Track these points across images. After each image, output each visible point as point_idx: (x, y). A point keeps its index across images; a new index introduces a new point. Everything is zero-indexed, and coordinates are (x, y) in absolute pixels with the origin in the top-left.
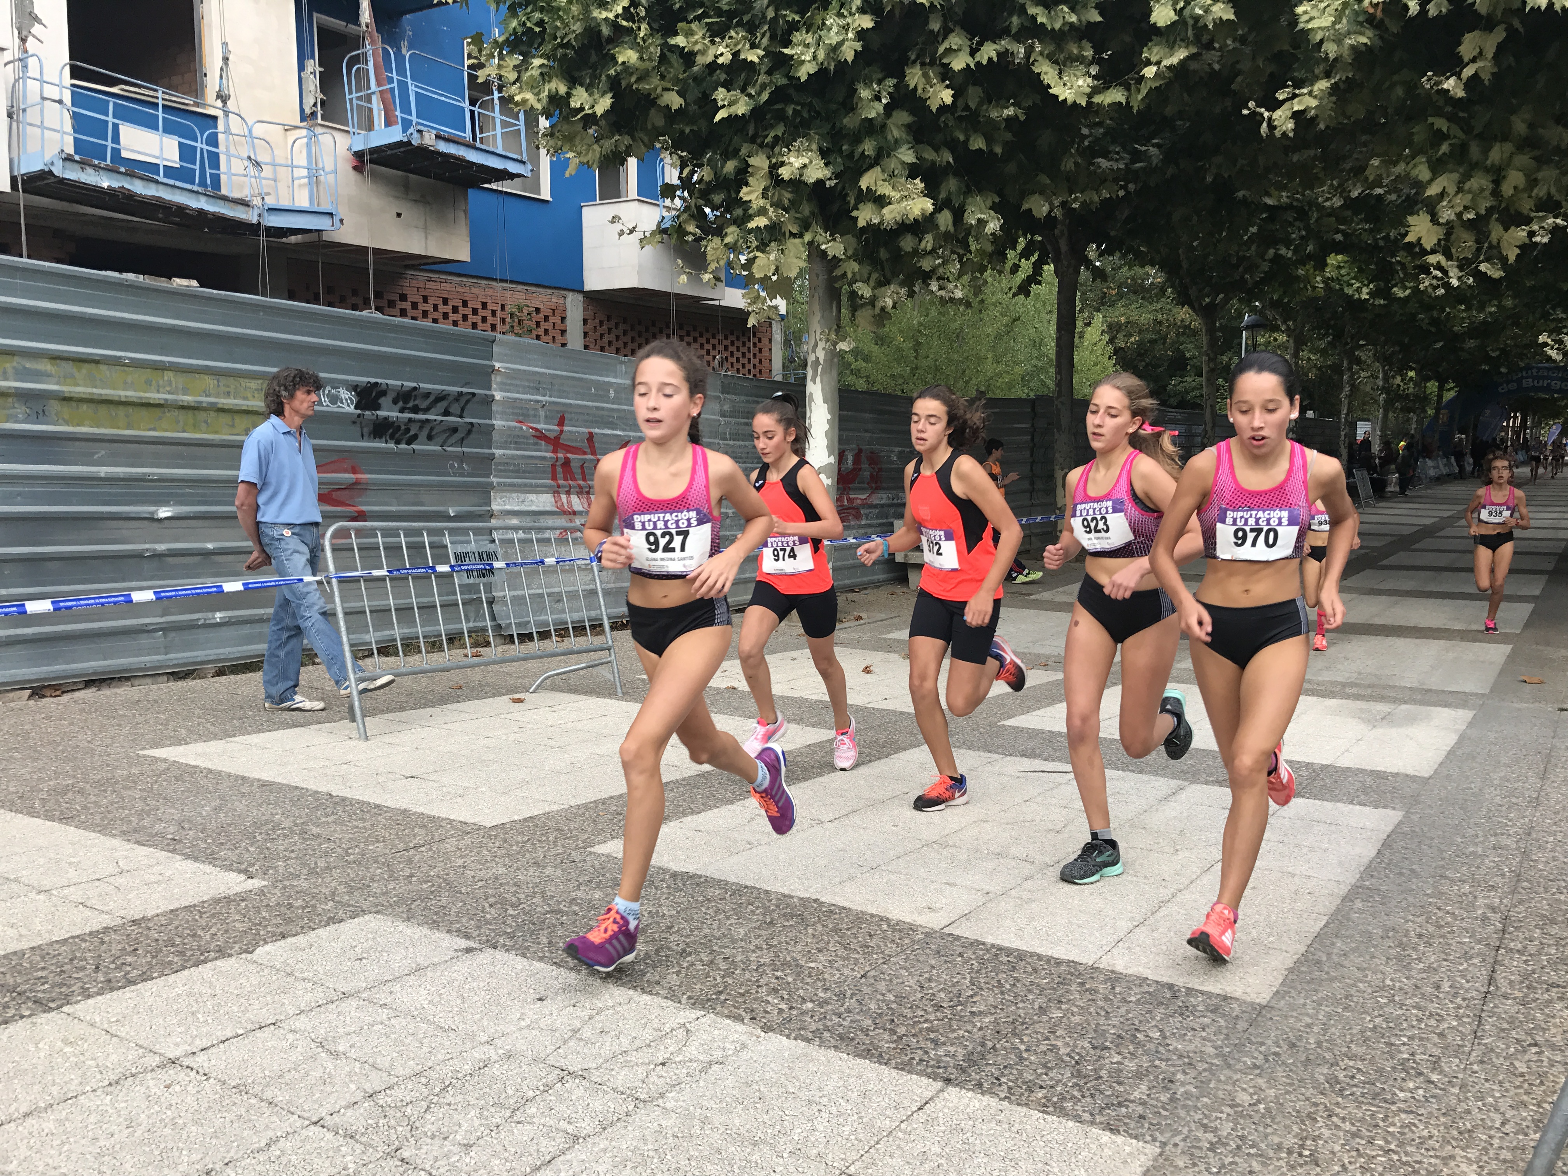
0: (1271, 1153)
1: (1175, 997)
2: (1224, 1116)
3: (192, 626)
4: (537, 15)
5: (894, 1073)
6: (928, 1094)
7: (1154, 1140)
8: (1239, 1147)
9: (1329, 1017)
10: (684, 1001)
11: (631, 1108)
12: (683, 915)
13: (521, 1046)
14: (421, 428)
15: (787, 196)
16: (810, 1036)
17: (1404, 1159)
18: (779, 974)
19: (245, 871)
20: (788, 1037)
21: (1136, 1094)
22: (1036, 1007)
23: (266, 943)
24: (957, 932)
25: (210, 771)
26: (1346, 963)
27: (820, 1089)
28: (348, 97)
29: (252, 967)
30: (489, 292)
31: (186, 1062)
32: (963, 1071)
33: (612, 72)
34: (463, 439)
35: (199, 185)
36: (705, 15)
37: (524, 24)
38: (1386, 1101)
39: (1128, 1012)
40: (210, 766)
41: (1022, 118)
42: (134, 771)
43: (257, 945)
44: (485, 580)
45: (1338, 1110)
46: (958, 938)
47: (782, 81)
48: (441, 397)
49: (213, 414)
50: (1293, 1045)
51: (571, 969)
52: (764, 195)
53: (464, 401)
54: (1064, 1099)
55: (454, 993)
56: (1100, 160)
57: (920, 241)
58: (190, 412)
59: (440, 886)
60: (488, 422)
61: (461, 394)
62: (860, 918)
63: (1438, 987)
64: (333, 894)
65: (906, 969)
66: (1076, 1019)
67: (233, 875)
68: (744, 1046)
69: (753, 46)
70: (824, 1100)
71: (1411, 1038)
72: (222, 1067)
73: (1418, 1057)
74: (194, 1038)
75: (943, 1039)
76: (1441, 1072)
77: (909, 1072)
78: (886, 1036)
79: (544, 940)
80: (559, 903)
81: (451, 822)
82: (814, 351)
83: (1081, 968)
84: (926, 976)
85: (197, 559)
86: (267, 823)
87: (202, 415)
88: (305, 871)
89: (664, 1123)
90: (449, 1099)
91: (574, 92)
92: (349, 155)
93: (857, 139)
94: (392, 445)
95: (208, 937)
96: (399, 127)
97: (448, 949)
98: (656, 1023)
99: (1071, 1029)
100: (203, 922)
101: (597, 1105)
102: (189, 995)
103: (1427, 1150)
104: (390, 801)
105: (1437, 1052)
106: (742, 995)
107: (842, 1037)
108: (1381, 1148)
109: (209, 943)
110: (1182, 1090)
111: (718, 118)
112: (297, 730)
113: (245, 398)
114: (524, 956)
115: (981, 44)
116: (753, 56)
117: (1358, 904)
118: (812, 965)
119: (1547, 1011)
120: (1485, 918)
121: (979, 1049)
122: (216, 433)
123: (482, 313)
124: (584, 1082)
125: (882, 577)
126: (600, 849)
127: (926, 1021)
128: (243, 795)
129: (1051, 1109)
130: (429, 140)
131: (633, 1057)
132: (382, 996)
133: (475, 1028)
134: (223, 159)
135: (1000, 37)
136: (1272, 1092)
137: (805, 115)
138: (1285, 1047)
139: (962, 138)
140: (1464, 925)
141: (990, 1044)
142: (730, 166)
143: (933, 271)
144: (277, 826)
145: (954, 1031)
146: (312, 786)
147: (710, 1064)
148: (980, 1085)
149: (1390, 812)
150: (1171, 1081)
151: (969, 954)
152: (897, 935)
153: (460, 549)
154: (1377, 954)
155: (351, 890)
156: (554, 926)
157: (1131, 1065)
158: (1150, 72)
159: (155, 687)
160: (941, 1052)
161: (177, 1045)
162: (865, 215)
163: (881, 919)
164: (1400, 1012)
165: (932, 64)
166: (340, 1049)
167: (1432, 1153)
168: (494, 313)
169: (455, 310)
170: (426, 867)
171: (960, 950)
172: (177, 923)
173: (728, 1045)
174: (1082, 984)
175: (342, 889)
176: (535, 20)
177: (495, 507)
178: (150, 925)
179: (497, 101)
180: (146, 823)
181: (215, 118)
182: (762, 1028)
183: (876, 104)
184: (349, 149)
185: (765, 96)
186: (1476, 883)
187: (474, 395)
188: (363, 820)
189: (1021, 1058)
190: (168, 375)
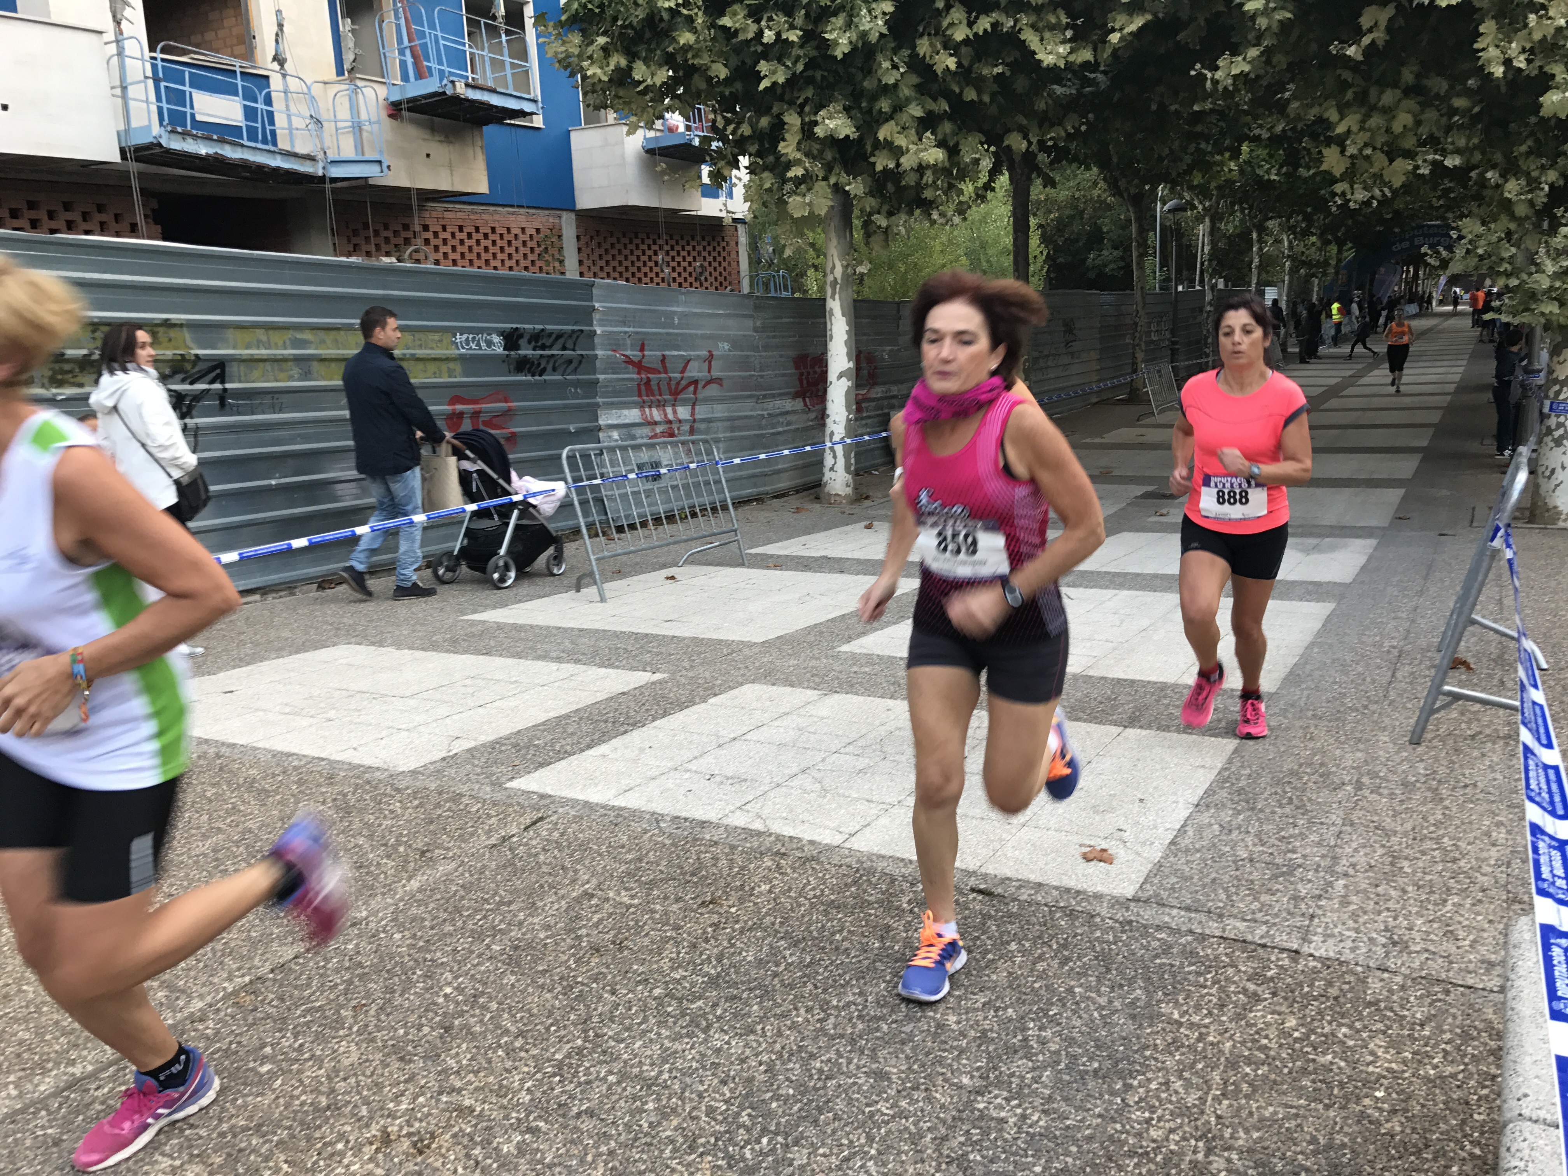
5: (1096, 725)
6: (1119, 731)
14: (548, 362)
15: (816, 147)
22: (1153, 699)
24: (1089, 674)
26: (1313, 674)
28: (382, 51)
32: (1131, 723)
33: (670, 49)
34: (576, 368)
41: (1008, 74)
43: (706, 699)
46: (1091, 676)
47: (814, 53)
48: (560, 335)
52: (799, 149)
53: (575, 337)
56: (1055, 87)
57: (922, 177)
59: (770, 671)
60: (593, 352)
61: (573, 331)
63: (1364, 680)
64: (713, 677)
69: (792, 27)
71: (1352, 699)
73: (1357, 705)
74: (731, 731)
76: (1369, 709)
82: (832, 272)
83: (1169, 684)
91: (634, 65)
92: (385, 105)
93: (874, 97)
94: (529, 378)
96: (434, 79)
97: (813, 694)
105: (1366, 703)
111: (762, 86)
115: (977, 18)
116: (793, 36)
120: (1389, 651)
125: (879, 461)
130: (460, 88)
134: (277, 116)
135: (992, 11)
137: (831, 80)
139: (957, 90)
142: (764, 122)
143: (933, 201)
148: (1141, 727)
149: (1327, 604)
154: (1330, 670)
155: (721, 675)
158: (1115, 38)
162: (882, 162)
164: (1345, 690)
165: (936, 34)
174: (1173, 690)
177: (601, 422)
179: (505, 44)
181: (267, 78)
183: (895, 72)
184: (386, 99)
185: (800, 67)
186: (1383, 636)
187: (582, 331)
189: (1156, 717)
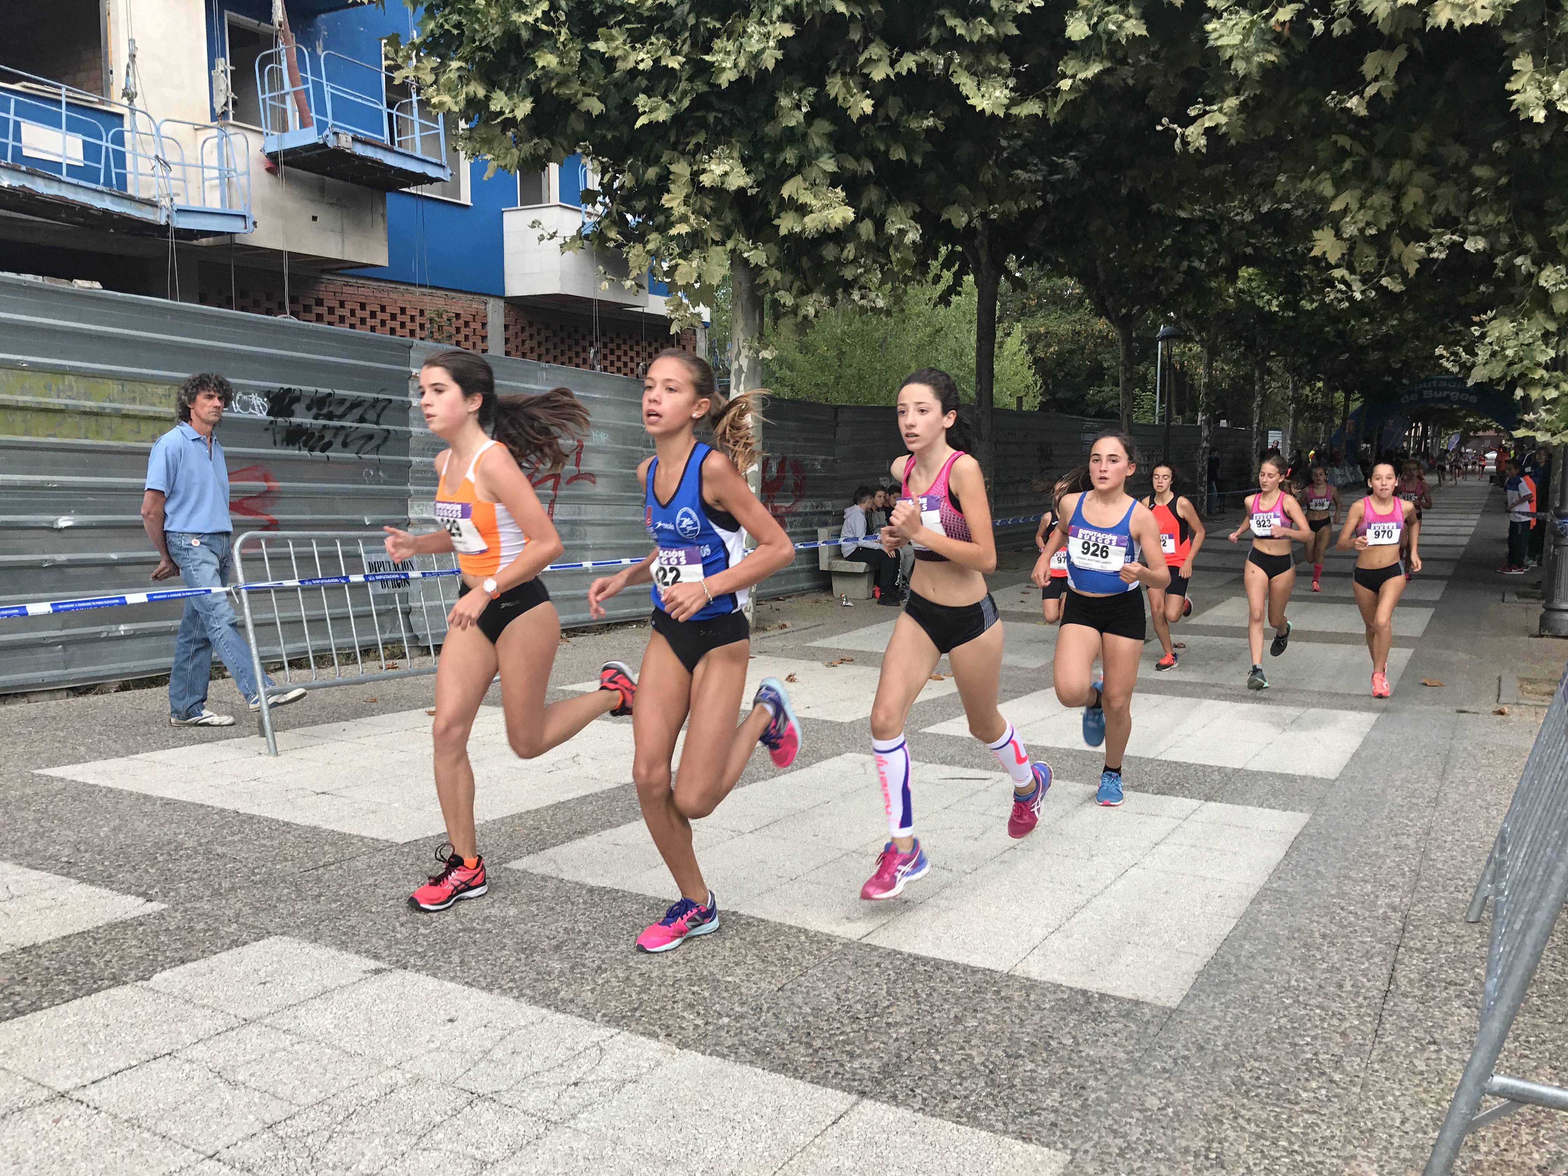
0: (1179, 1157)
1: (1088, 1003)
2: (1133, 1121)
3: (95, 639)
4: (455, 17)
5: (809, 1087)
6: (843, 1108)
7: (1065, 1147)
8: (1147, 1152)
9: (1236, 1019)
10: (598, 1019)
11: (541, 1130)
12: (599, 930)
13: (429, 1069)
14: (336, 435)
15: (709, 204)
16: (726, 1051)
17: (1307, 1160)
18: (695, 989)
19: (144, 894)
20: (703, 1053)
21: (1049, 1102)
22: (952, 1016)
23: (164, 969)
24: (875, 942)
25: (110, 790)
26: (1254, 965)
27: (734, 1106)
28: (261, 97)
29: (148, 995)
30: (408, 297)
31: (76, 1095)
32: (878, 1083)
33: (532, 76)
34: (378, 447)
35: (105, 184)
36: (625, 21)
37: (442, 26)
38: (1290, 1102)
39: (1042, 1019)
40: (110, 784)
41: (942, 129)
42: (29, 791)
43: (155, 971)
44: (400, 590)
45: (1243, 1112)
46: (875, 948)
47: (702, 88)
48: (356, 404)
49: (117, 420)
50: (1201, 1048)
51: (483, 988)
52: (686, 203)
53: (380, 408)
54: (977, 1109)
55: (362, 1016)
56: (1019, 172)
57: (842, 250)
58: (93, 418)
59: (349, 905)
60: (404, 428)
61: (377, 400)
62: (778, 930)
63: (1340, 986)
64: (238, 916)
65: (823, 981)
66: (992, 1027)
67: (130, 898)
68: (658, 1064)
69: (674, 53)
70: (739, 1117)
71: (1314, 1038)
72: (114, 1100)
73: (1321, 1057)
74: (84, 1070)
75: (858, 1052)
76: (1344, 1072)
77: (824, 1086)
78: (802, 1050)
79: (456, 959)
80: (472, 920)
81: (362, 839)
82: (737, 358)
83: (997, 976)
84: (844, 987)
85: (99, 569)
86: (169, 843)
87: (106, 421)
88: (208, 893)
89: (575, 1145)
90: (353, 1127)
91: (494, 95)
92: (263, 157)
93: (778, 148)
94: (305, 452)
95: (102, 964)
96: (314, 129)
97: (356, 970)
98: (569, 1042)
99: (985, 1039)
100: (97, 949)
101: (507, 1129)
102: (81, 1025)
103: (1330, 1150)
104: (301, 819)
105: (1339, 1051)
106: (658, 1011)
107: (757, 1052)
108: (1285, 1149)
109: (102, 970)
110: (1093, 1096)
111: (638, 124)
112: (204, 746)
113: (152, 404)
114: (435, 975)
115: (900, 54)
116: (674, 63)
117: (1266, 907)
118: (729, 979)
119: (1445, 1009)
120: (1386, 918)
121: (894, 1060)
122: (121, 439)
123: (400, 318)
124: (493, 1105)
125: (806, 585)
126: (515, 865)
127: (842, 1033)
128: (145, 814)
129: (964, 1120)
130: (345, 142)
131: (546, 1078)
132: (286, 1022)
133: (383, 1052)
134: (129, 158)
135: (920, 48)
136: (1180, 1096)
137: (727, 122)
138: (1194, 1050)
139: (882, 148)
140: (1365, 924)
141: (905, 1055)
142: (652, 173)
143: (856, 280)
144: (180, 846)
145: (870, 1042)
146: (218, 804)
147: (624, 1083)
148: (894, 1097)
149: (1297, 814)
150: (1083, 1088)
151: (886, 964)
152: (815, 946)
153: (374, 558)
154: (1284, 955)
155: (257, 911)
156: (467, 944)
157: (1045, 1073)
158: (1066, 85)
159: (53, 703)
160: (856, 1065)
161: (67, 1077)
162: (787, 224)
163: (799, 930)
164: (1303, 1012)
165: (853, 73)
166: (240, 1078)
167: (1334, 1153)
168: (413, 318)
169: (373, 315)
170: (334, 888)
171: (878, 960)
172: (69, 950)
173: (642, 1063)
174: (998, 992)
175: (246, 910)
176: (452, 23)
177: (412, 515)
178: (41, 952)
179: (415, 104)
180: (39, 845)
181: (121, 116)
182: (677, 1045)
183: (797, 113)
184: (263, 150)
185: (686, 103)
186: (1378, 883)
187: (390, 401)
188: (271, 838)
189: (936, 1069)
190: (69, 380)
